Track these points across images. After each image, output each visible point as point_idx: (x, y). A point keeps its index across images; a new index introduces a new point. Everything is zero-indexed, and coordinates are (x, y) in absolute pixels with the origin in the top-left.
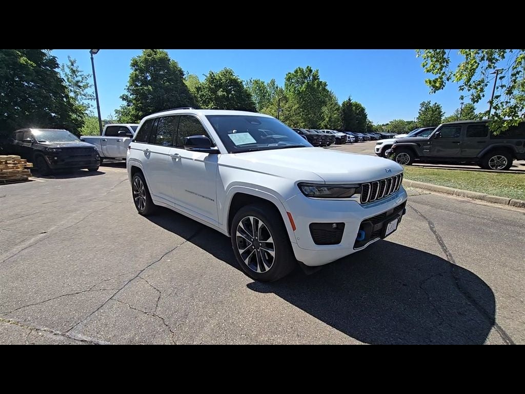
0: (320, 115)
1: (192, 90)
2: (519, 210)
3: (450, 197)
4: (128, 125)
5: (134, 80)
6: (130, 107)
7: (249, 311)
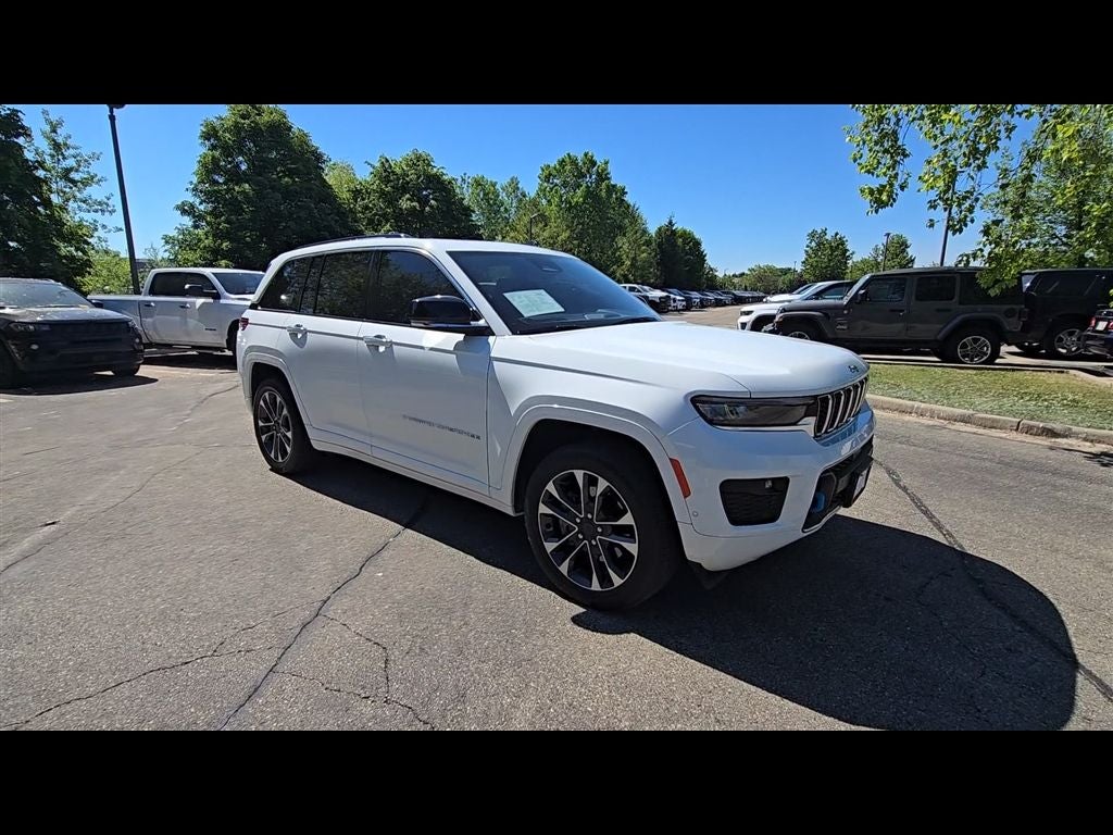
0: (614, 253)
1: (344, 195)
2: (1039, 442)
3: (907, 418)
4: (208, 271)
5: (209, 169)
6: (199, 231)
7: (597, 676)
